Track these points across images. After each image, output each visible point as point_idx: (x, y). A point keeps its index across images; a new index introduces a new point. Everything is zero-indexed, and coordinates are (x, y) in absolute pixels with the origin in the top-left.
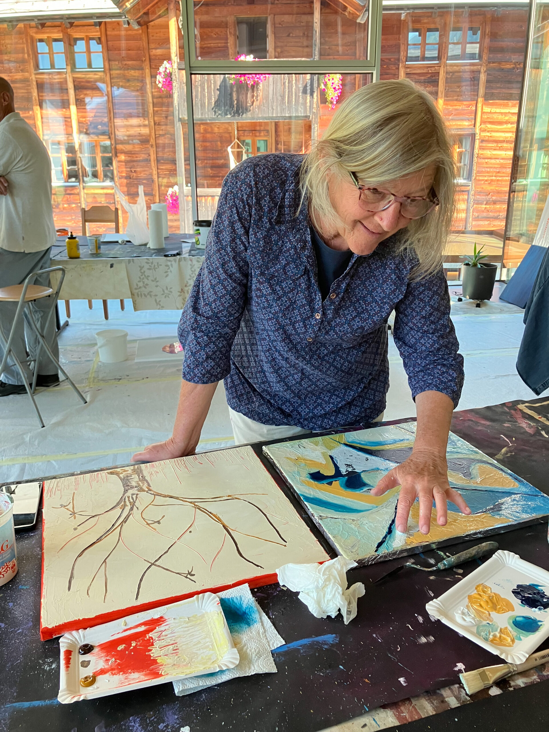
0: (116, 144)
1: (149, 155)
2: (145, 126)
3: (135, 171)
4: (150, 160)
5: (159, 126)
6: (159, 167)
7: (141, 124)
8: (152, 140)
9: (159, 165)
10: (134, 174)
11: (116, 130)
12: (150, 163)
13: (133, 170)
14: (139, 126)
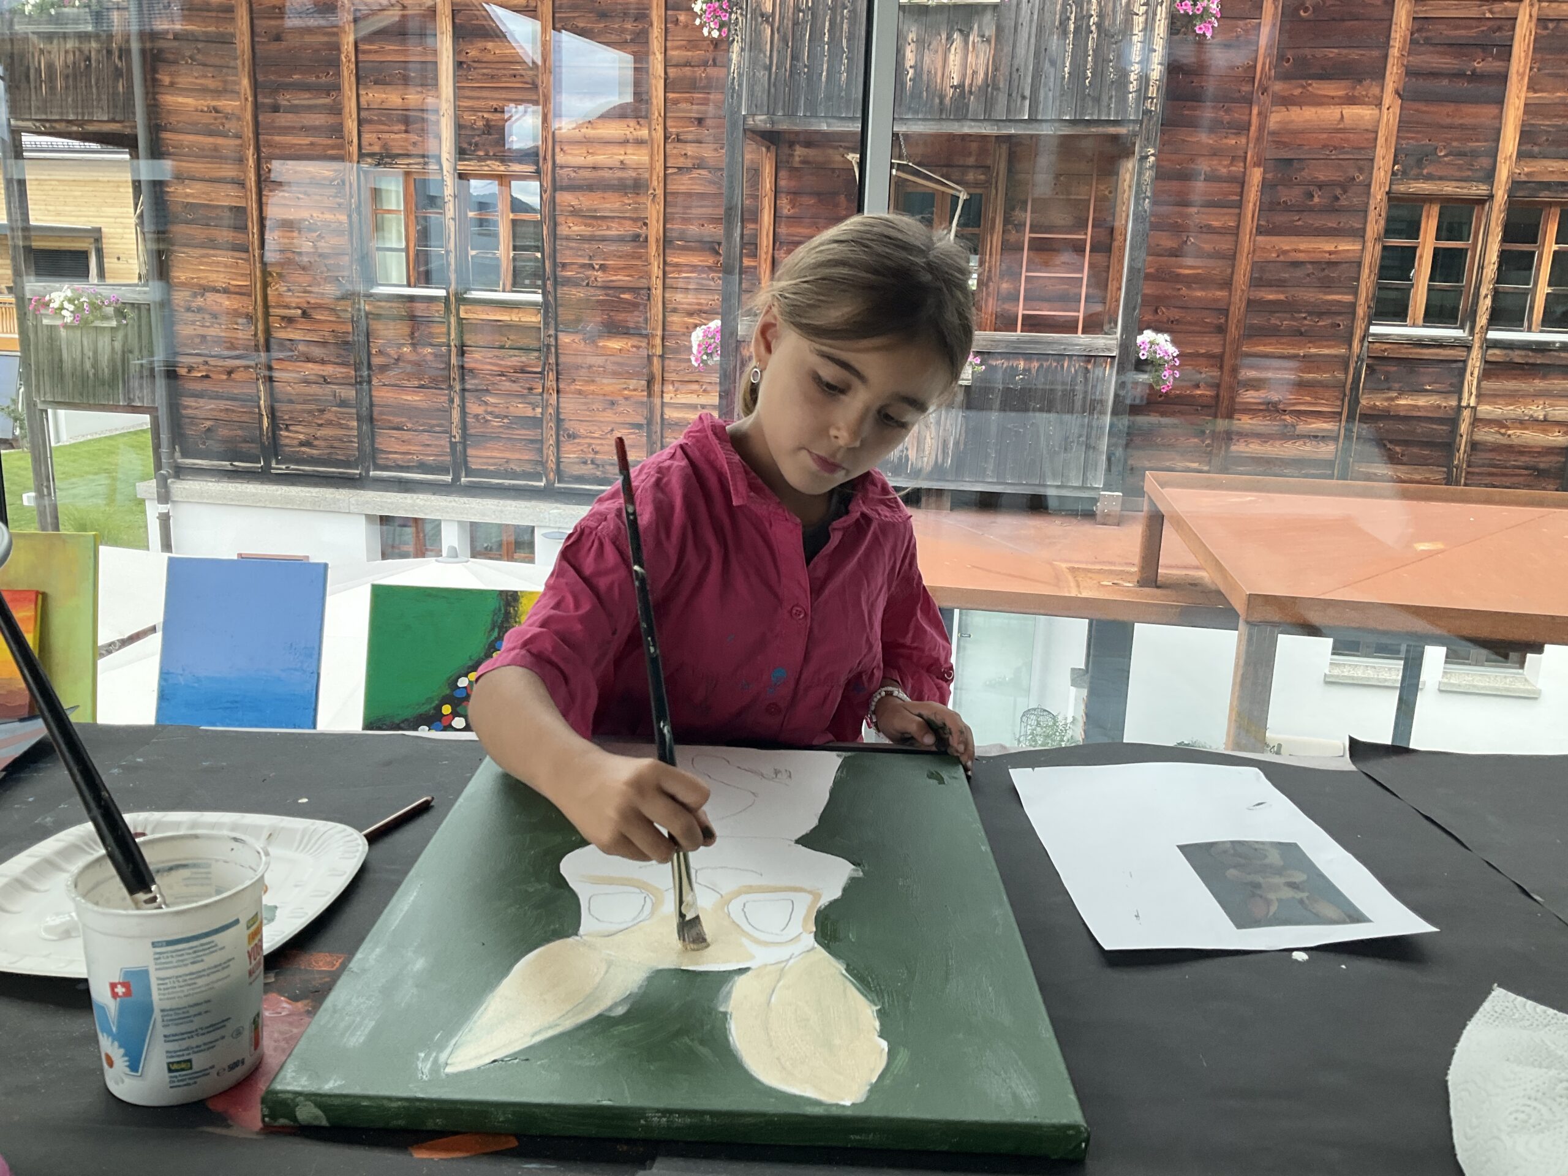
0: (555, 189)
1: (645, 224)
2: (640, 142)
3: (601, 265)
4: (646, 240)
5: (679, 145)
6: (669, 259)
7: (630, 136)
8: (655, 183)
9: (667, 251)
10: (599, 273)
11: (557, 150)
12: (646, 247)
13: (596, 263)
14: (625, 142)
